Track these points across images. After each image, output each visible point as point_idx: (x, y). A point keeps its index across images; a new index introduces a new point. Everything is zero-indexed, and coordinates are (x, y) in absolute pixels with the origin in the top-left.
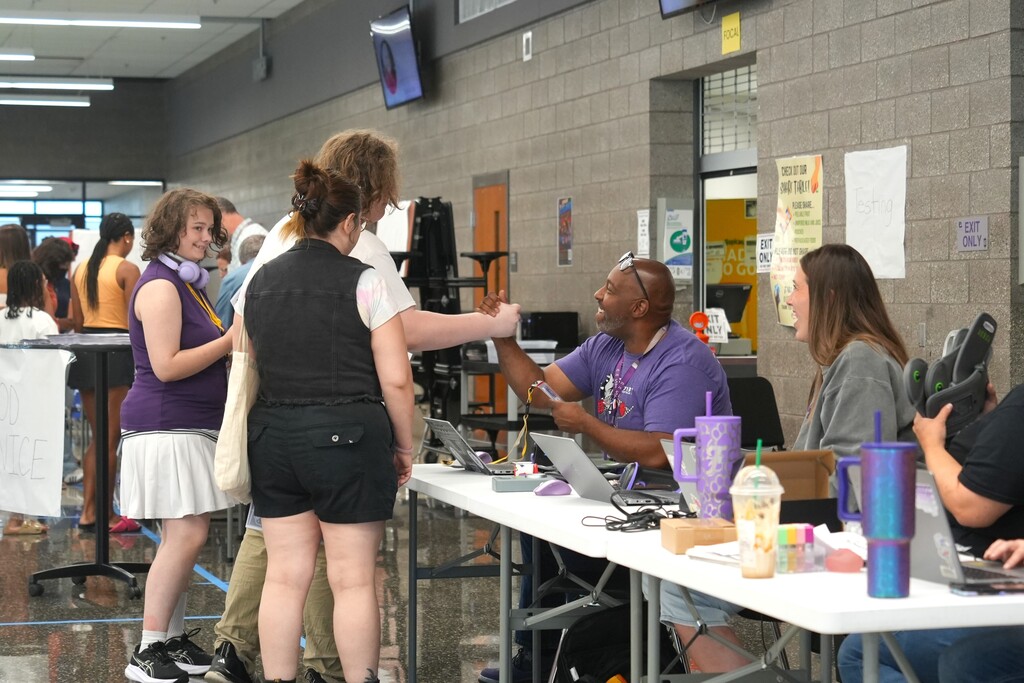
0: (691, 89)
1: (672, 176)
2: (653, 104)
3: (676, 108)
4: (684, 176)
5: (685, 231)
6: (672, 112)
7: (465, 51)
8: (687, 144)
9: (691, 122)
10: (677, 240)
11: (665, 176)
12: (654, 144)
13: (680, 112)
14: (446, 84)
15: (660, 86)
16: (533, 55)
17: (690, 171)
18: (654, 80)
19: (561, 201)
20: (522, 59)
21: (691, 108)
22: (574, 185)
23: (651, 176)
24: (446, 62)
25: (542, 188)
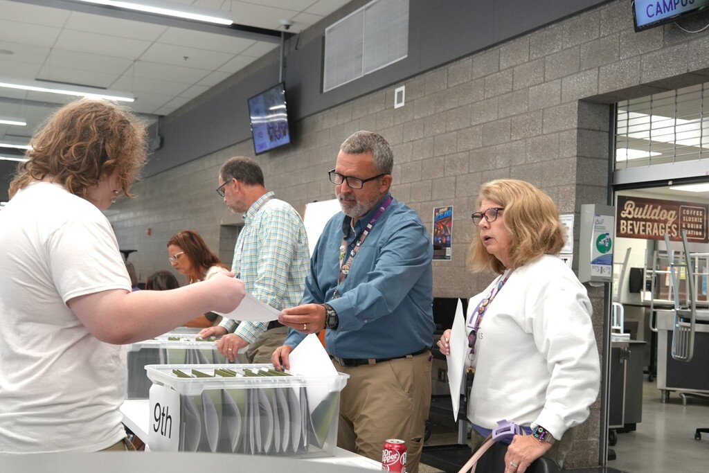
0: (608, 111)
1: (592, 186)
2: (580, 122)
3: (597, 127)
4: (600, 187)
5: (608, 234)
6: (594, 130)
7: (328, 111)
8: (604, 159)
9: (607, 141)
10: (601, 243)
11: (588, 186)
12: (580, 156)
13: (599, 131)
14: (306, 135)
15: (585, 106)
16: (405, 103)
17: (605, 183)
18: (581, 101)
19: (437, 210)
20: (394, 107)
21: (608, 129)
22: (456, 197)
23: (577, 185)
24: (307, 121)
25: (413, 200)
